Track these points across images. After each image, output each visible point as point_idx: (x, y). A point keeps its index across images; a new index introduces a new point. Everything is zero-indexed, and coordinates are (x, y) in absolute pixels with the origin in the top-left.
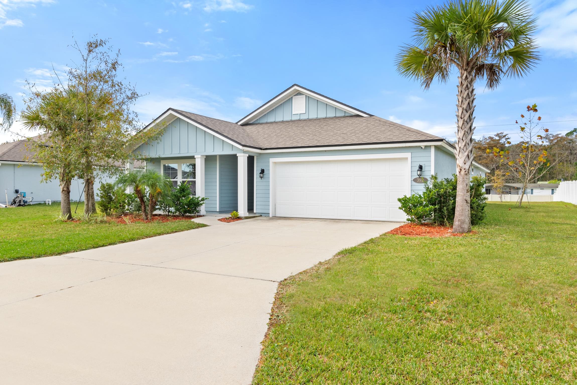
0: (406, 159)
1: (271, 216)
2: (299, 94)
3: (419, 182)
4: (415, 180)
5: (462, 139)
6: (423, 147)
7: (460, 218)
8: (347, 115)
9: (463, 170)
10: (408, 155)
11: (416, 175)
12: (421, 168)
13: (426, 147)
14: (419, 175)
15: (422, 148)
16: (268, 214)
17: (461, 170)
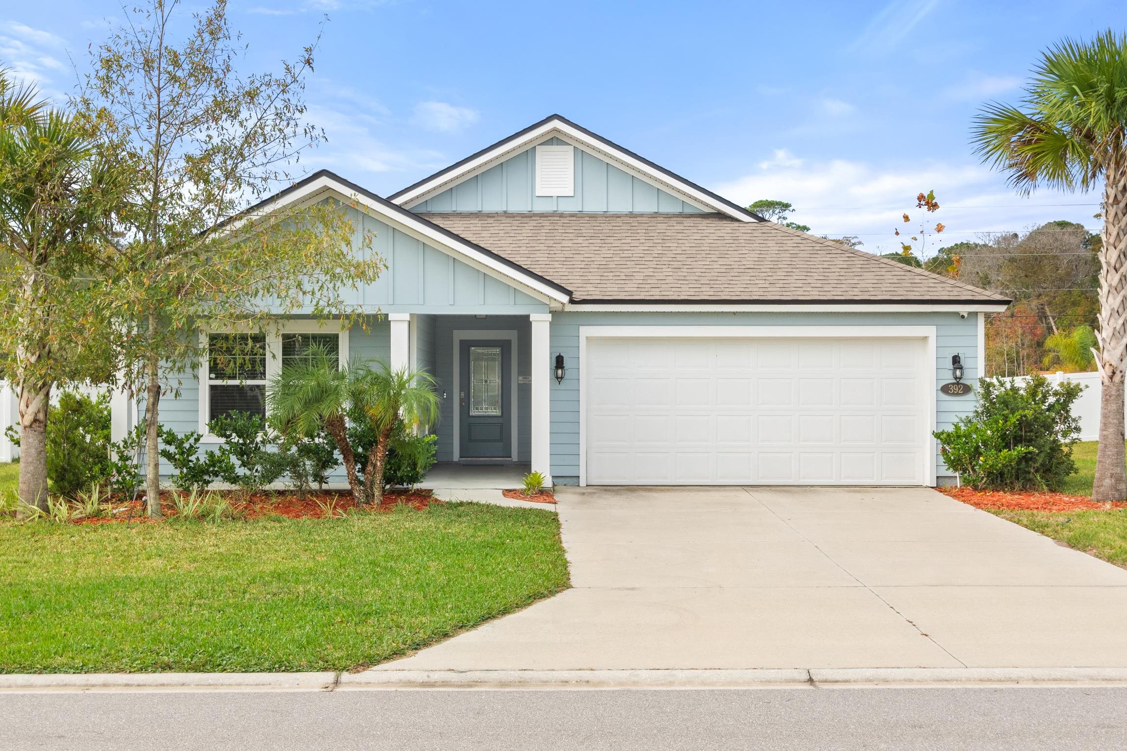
0: (925, 338)
1: (583, 483)
2: (555, 139)
3: (953, 394)
4: (945, 389)
5: (1118, 312)
6: (966, 315)
7: (1113, 472)
8: (688, 211)
9: (1118, 372)
10: (929, 331)
11: (952, 377)
12: (956, 360)
13: (970, 313)
14: (956, 378)
15: (963, 317)
16: (575, 480)
17: (1114, 373)
